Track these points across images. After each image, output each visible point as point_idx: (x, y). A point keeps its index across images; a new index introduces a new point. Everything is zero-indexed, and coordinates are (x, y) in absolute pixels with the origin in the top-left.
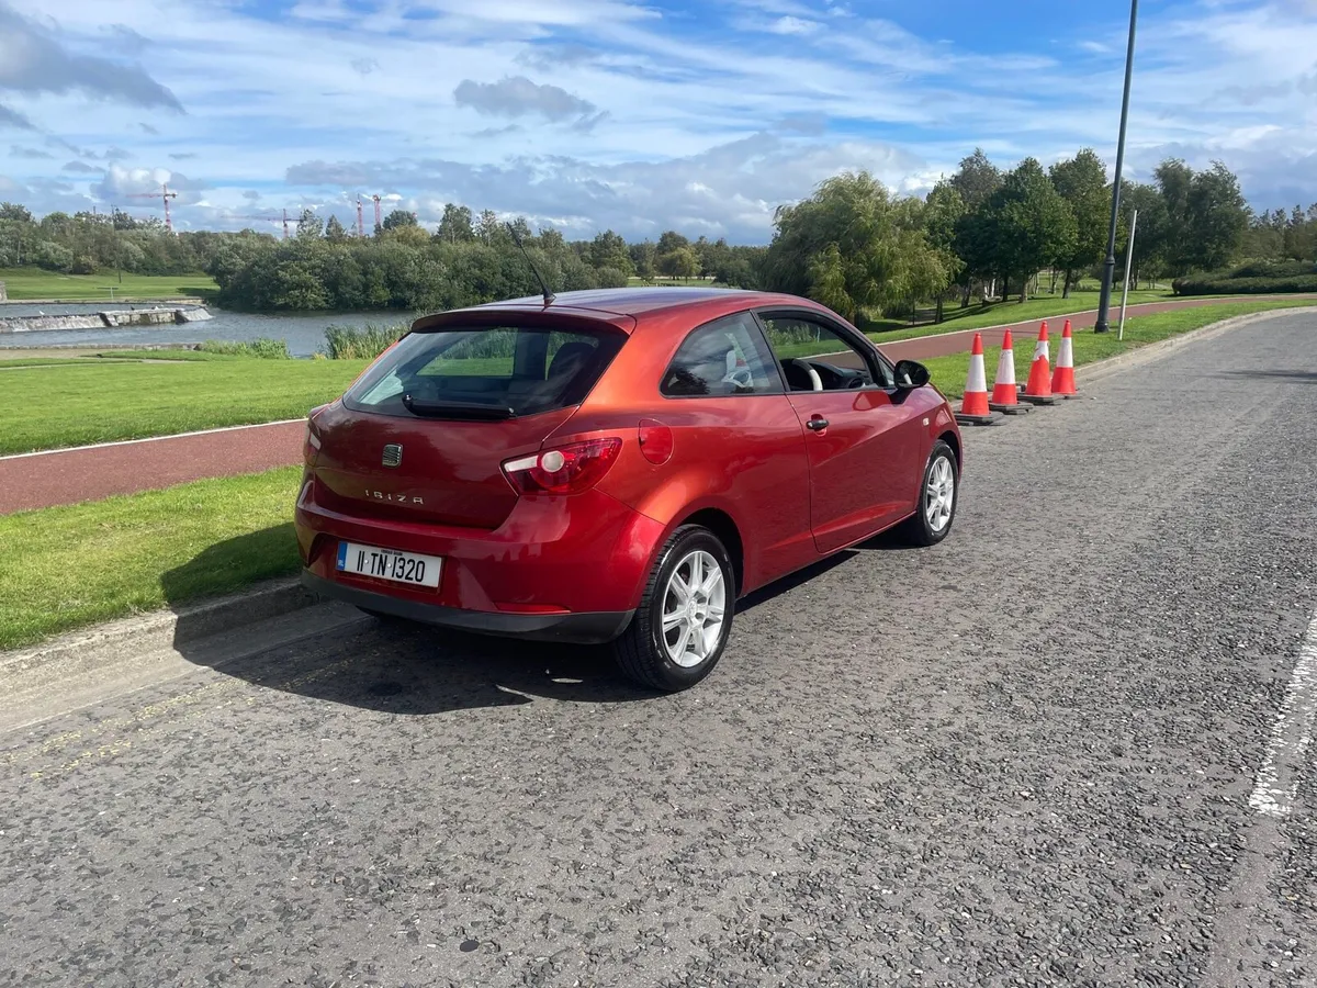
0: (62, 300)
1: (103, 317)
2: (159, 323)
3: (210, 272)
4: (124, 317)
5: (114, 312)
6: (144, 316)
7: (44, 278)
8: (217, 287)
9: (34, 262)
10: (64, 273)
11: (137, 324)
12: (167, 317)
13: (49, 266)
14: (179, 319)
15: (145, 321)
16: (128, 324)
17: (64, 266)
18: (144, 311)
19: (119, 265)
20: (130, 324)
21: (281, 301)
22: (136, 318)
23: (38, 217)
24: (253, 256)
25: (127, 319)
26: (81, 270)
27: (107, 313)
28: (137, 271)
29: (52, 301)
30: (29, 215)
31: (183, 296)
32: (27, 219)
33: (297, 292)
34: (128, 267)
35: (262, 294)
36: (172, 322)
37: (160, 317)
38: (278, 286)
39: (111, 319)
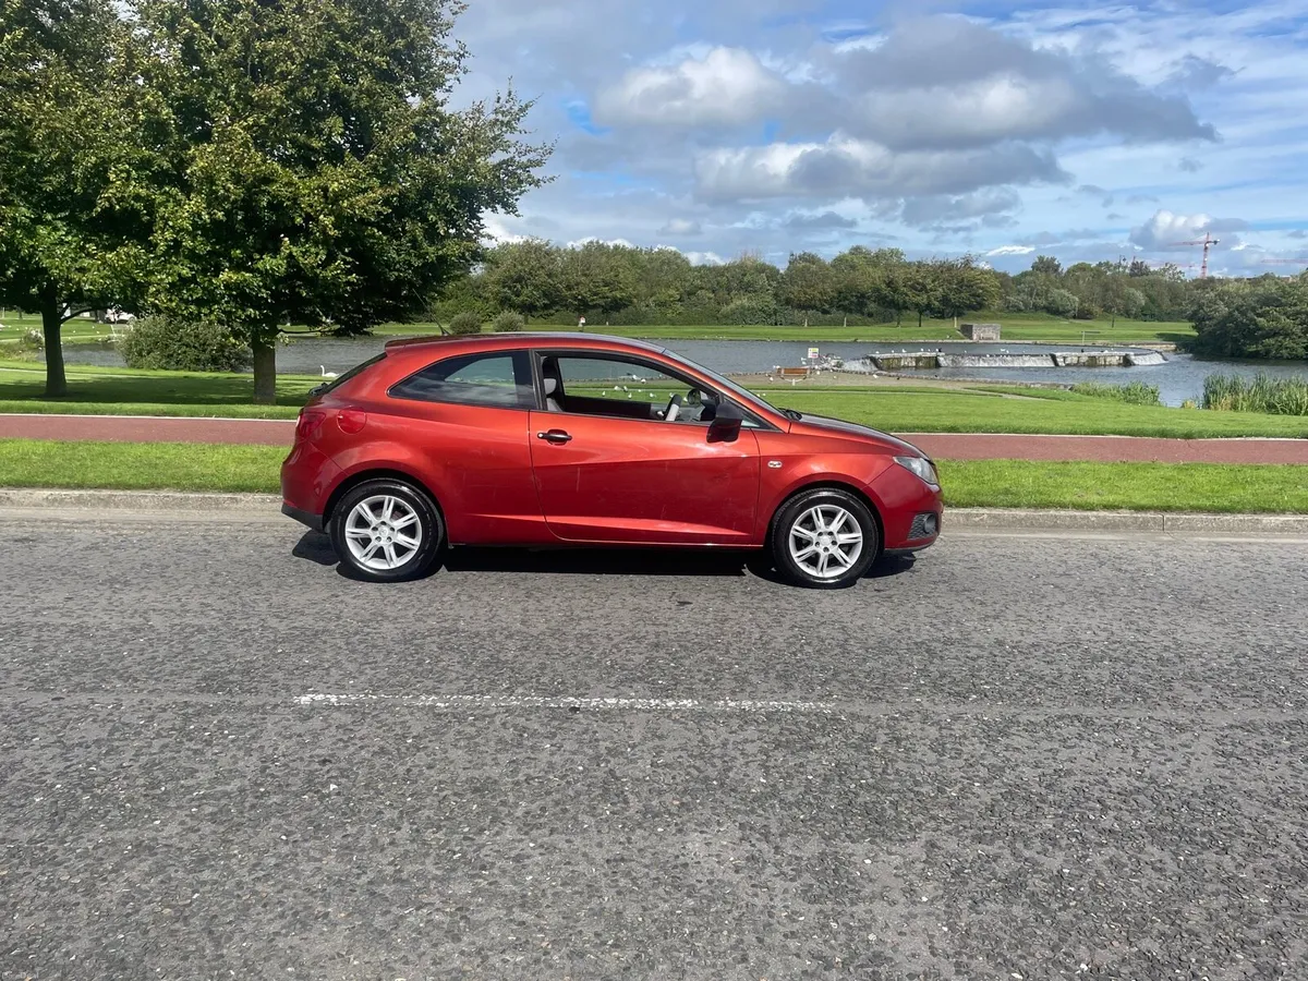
0: (1038, 342)
1: (1054, 358)
2: (1105, 365)
3: (1190, 319)
4: (1072, 357)
5: (1064, 354)
6: (1093, 358)
7: (1049, 323)
8: (1195, 333)
9: (1044, 307)
10: (1067, 318)
11: (1084, 365)
12: (1115, 360)
13: (1055, 311)
14: (1127, 362)
15: (1092, 363)
16: (1075, 365)
17: (1069, 311)
18: (1093, 354)
19: (1119, 310)
20: (1077, 365)
21: (1253, 348)
22: (1084, 359)
23: (1065, 267)
24: (1238, 301)
25: (1075, 360)
26: (1083, 315)
27: (1058, 354)
28: (1136, 317)
29: (1030, 342)
30: (1058, 266)
31: (1158, 341)
32: (1056, 270)
33: (1272, 341)
34: (1127, 314)
35: (1236, 341)
36: (1119, 365)
37: (1108, 360)
38: (1253, 333)
39: (1060, 360)
